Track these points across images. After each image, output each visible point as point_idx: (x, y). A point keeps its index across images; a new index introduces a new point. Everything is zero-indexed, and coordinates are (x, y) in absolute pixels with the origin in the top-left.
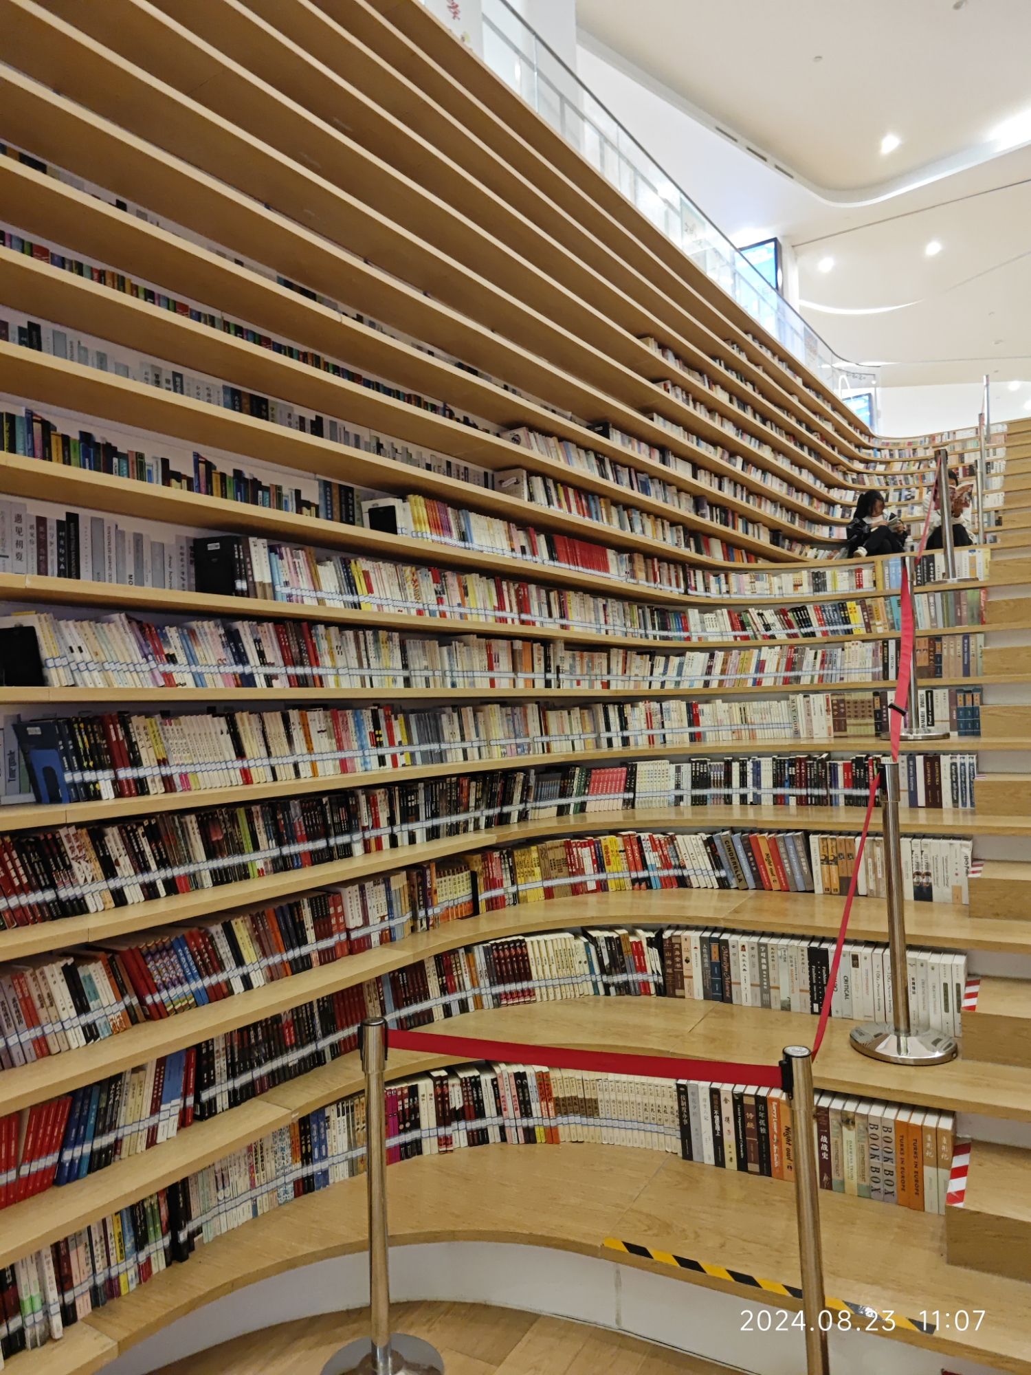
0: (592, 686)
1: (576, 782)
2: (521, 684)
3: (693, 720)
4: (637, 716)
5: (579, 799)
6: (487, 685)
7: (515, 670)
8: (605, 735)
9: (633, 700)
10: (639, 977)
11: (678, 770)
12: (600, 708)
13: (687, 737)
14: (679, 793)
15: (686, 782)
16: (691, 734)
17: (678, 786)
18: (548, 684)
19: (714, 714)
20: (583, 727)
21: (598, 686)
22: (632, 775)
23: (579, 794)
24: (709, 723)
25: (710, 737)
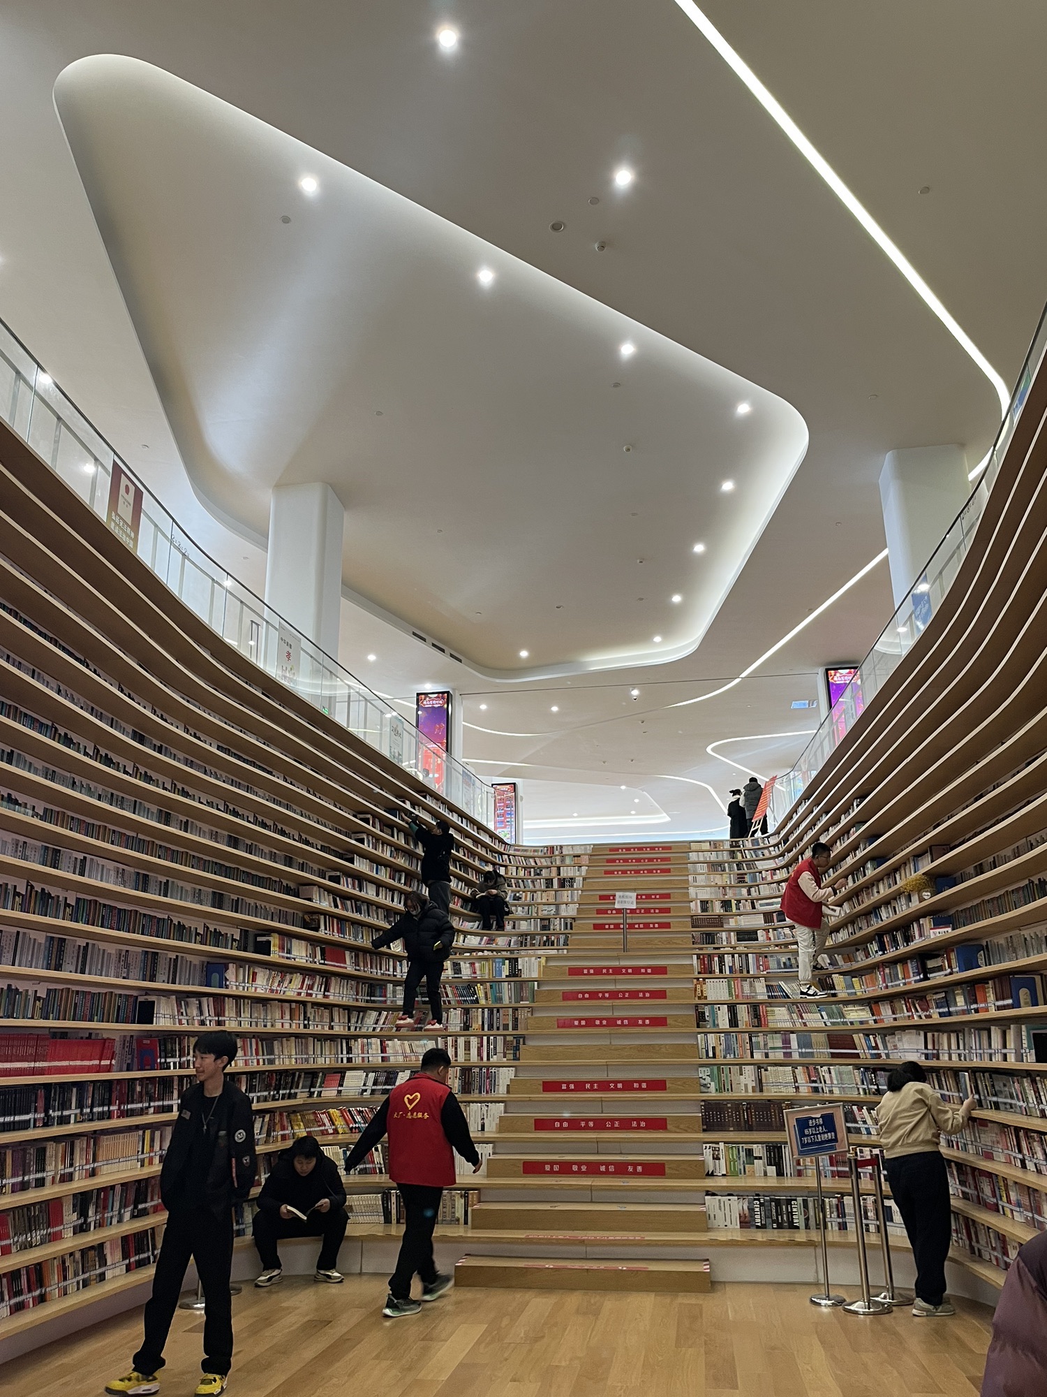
0: (323, 1028)
1: (319, 1080)
2: (294, 1026)
3: (383, 1050)
4: (357, 1046)
5: (320, 1089)
6: (280, 1027)
7: (291, 1019)
8: (340, 1056)
9: (356, 1037)
10: (371, 1166)
11: (367, 1076)
12: (339, 1040)
13: (380, 1059)
14: (364, 1088)
15: (370, 1082)
16: (382, 1057)
17: (364, 1085)
18: (305, 1026)
19: (394, 1047)
20: (330, 1051)
21: (326, 1028)
22: (343, 1078)
23: (320, 1087)
24: (391, 1051)
25: (392, 1059)
